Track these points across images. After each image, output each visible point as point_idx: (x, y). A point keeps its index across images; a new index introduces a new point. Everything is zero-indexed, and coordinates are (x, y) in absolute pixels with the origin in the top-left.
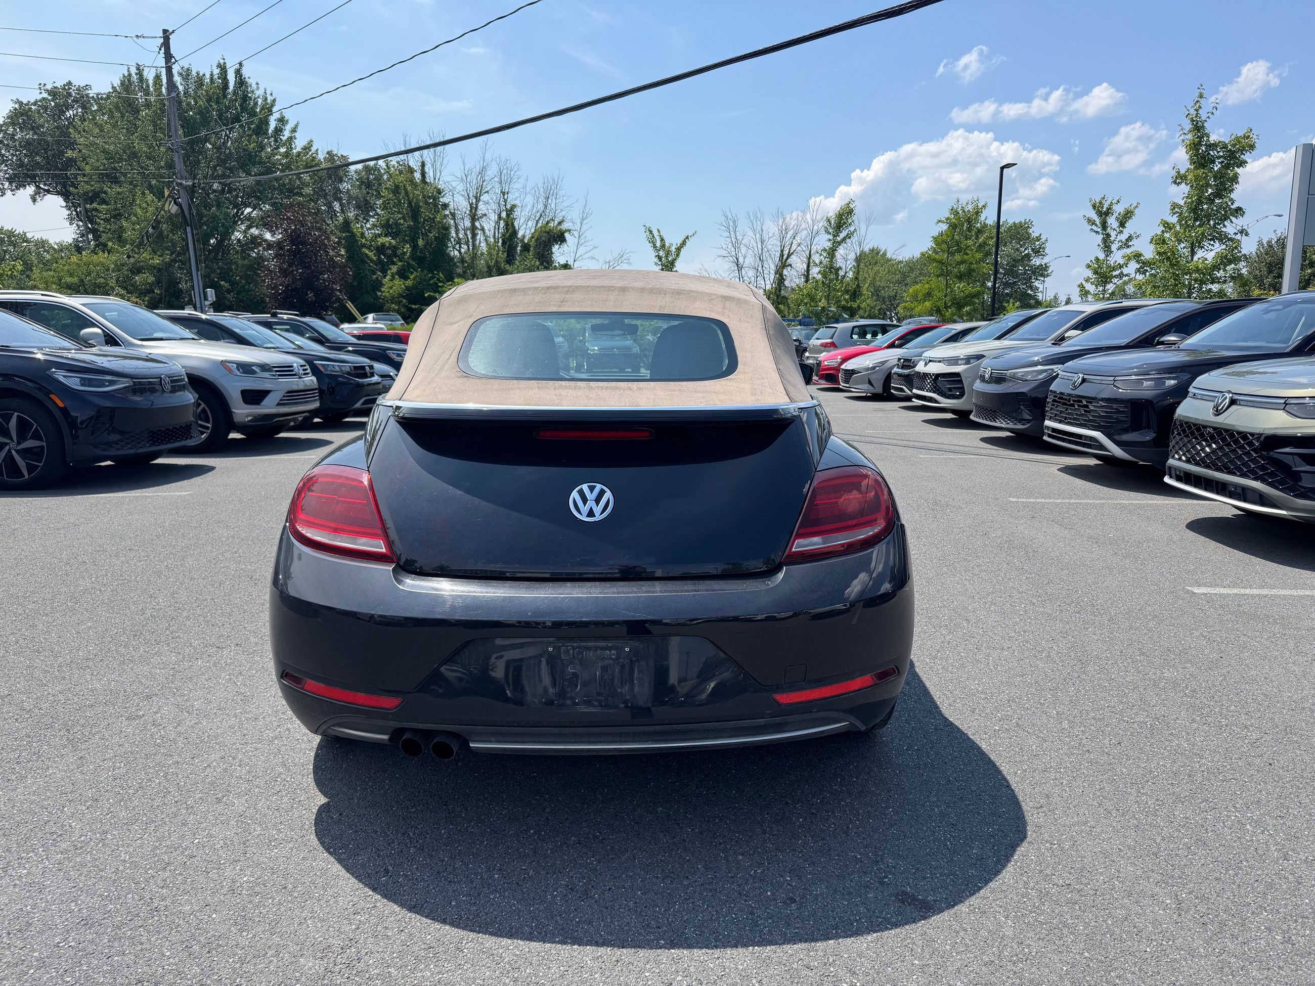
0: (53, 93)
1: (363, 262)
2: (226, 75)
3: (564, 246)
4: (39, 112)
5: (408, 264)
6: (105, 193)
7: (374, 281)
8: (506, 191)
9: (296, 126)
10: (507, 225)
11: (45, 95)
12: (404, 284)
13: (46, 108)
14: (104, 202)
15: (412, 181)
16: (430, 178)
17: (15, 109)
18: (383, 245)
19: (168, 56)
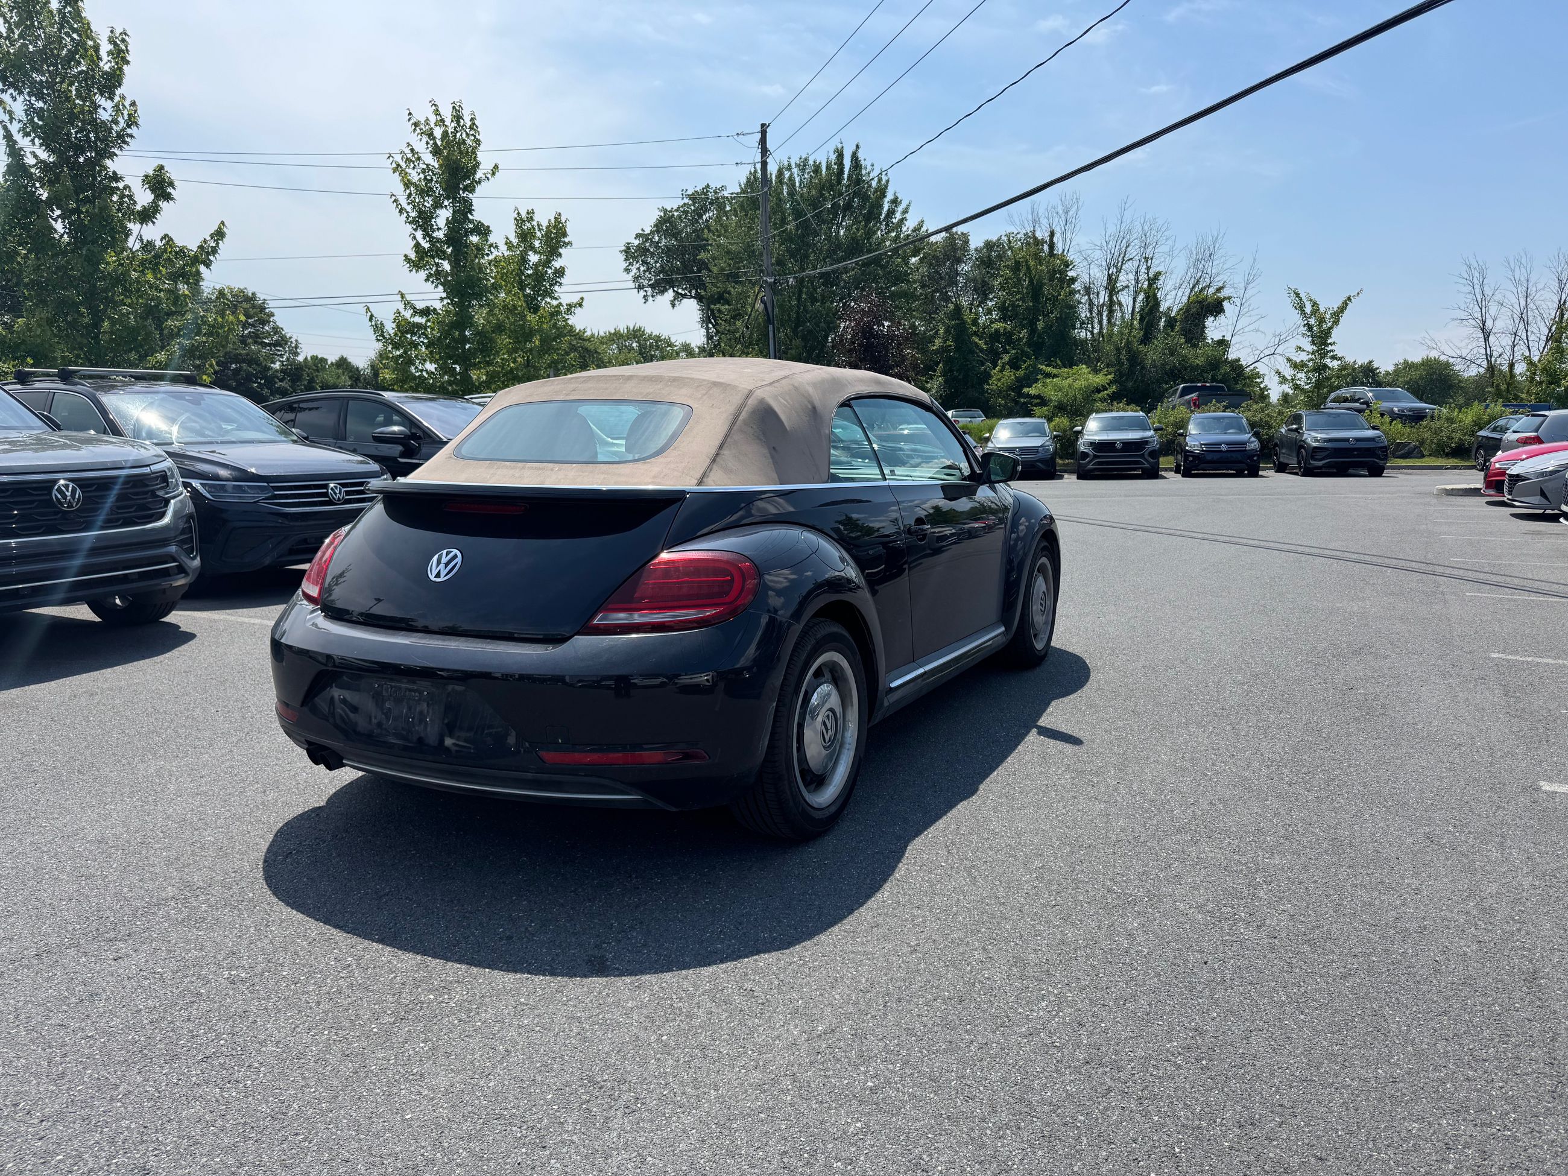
0: (693, 197)
1: (972, 352)
2: (842, 160)
3: (1221, 318)
4: (680, 217)
5: (1022, 351)
6: (729, 293)
7: (981, 373)
8: (1151, 256)
9: (908, 206)
10: (1147, 297)
11: (686, 201)
12: (1014, 374)
13: (686, 212)
14: (728, 303)
15: (1036, 256)
16: (1059, 249)
17: (661, 217)
18: (997, 331)
19: (765, 151)
